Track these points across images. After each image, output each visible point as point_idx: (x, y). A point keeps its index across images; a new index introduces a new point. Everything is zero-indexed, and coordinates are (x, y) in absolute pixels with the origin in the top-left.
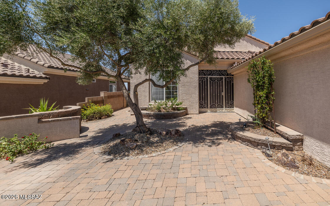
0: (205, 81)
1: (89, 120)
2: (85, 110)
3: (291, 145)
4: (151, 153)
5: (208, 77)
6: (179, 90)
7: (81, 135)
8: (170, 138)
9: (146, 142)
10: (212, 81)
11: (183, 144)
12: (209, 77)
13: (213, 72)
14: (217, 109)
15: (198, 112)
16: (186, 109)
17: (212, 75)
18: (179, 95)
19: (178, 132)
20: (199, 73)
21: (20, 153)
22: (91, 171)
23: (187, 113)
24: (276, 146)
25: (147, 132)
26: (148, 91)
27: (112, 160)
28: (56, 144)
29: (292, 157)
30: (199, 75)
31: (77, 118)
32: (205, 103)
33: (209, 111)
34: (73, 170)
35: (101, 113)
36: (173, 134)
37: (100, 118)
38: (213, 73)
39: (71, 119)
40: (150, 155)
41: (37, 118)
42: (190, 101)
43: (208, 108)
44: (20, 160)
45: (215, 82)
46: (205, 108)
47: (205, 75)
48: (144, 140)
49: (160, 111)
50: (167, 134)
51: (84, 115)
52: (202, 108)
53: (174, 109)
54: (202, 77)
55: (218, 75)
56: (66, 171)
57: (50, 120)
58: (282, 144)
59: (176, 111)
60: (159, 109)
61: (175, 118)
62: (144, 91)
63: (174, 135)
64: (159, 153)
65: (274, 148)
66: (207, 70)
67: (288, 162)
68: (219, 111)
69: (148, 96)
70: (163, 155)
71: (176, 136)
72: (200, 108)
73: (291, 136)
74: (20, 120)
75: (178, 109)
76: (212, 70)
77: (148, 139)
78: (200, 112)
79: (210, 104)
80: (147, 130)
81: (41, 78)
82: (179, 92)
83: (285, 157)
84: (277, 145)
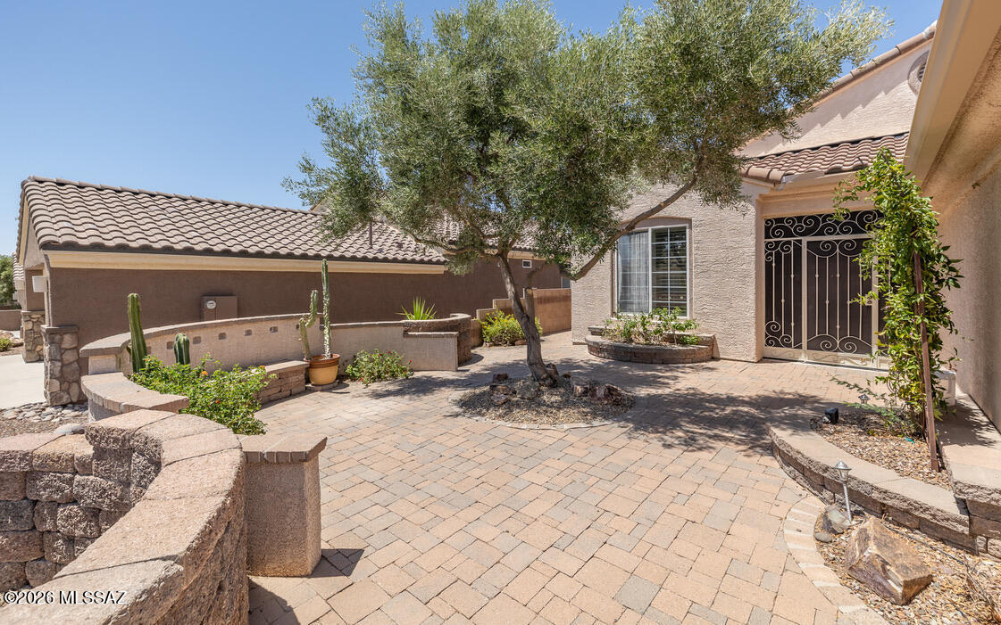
0: (788, 257)
1: (495, 345)
2: (490, 323)
3: (960, 522)
4: (522, 422)
5: (800, 241)
6: (691, 287)
7: (459, 368)
8: (586, 404)
9: (529, 399)
10: (820, 253)
11: (606, 422)
12: (805, 240)
13: (824, 220)
14: (839, 354)
15: (752, 356)
16: (711, 342)
17: (821, 233)
18: (691, 300)
19: (612, 394)
20: (767, 229)
21: (379, 378)
22: (419, 422)
23: (715, 355)
24: (890, 510)
25: (544, 380)
26: (609, 287)
27: (457, 415)
28: (417, 375)
29: (877, 552)
30: (767, 236)
31: (452, 336)
32: (788, 330)
33: (803, 358)
34: (404, 414)
35: (515, 333)
36: (599, 396)
37: (513, 344)
38: (823, 228)
39: (443, 336)
40: (516, 425)
41: (402, 329)
42: (725, 320)
43: (800, 347)
44: (375, 386)
45: (833, 260)
46: (789, 346)
47: (788, 234)
48: (528, 395)
49: (631, 341)
50: (585, 393)
51: (487, 333)
52: (778, 345)
53: (671, 339)
54: (777, 243)
55: (844, 233)
56: (398, 413)
57: (417, 333)
58: (916, 509)
59: (677, 347)
60: (628, 335)
61: (664, 362)
62: (600, 288)
63: (599, 399)
64: (536, 426)
65: (883, 512)
66: (799, 218)
67: (861, 566)
68: (847, 363)
69: (610, 301)
70: (540, 432)
71: (606, 402)
72: (770, 345)
73: (959, 486)
74: (383, 328)
75: (682, 341)
76: (820, 216)
77: (539, 393)
78: (764, 359)
79: (810, 333)
80: (545, 376)
81: (438, 263)
82: (691, 290)
83: (859, 545)
84: (890, 502)
